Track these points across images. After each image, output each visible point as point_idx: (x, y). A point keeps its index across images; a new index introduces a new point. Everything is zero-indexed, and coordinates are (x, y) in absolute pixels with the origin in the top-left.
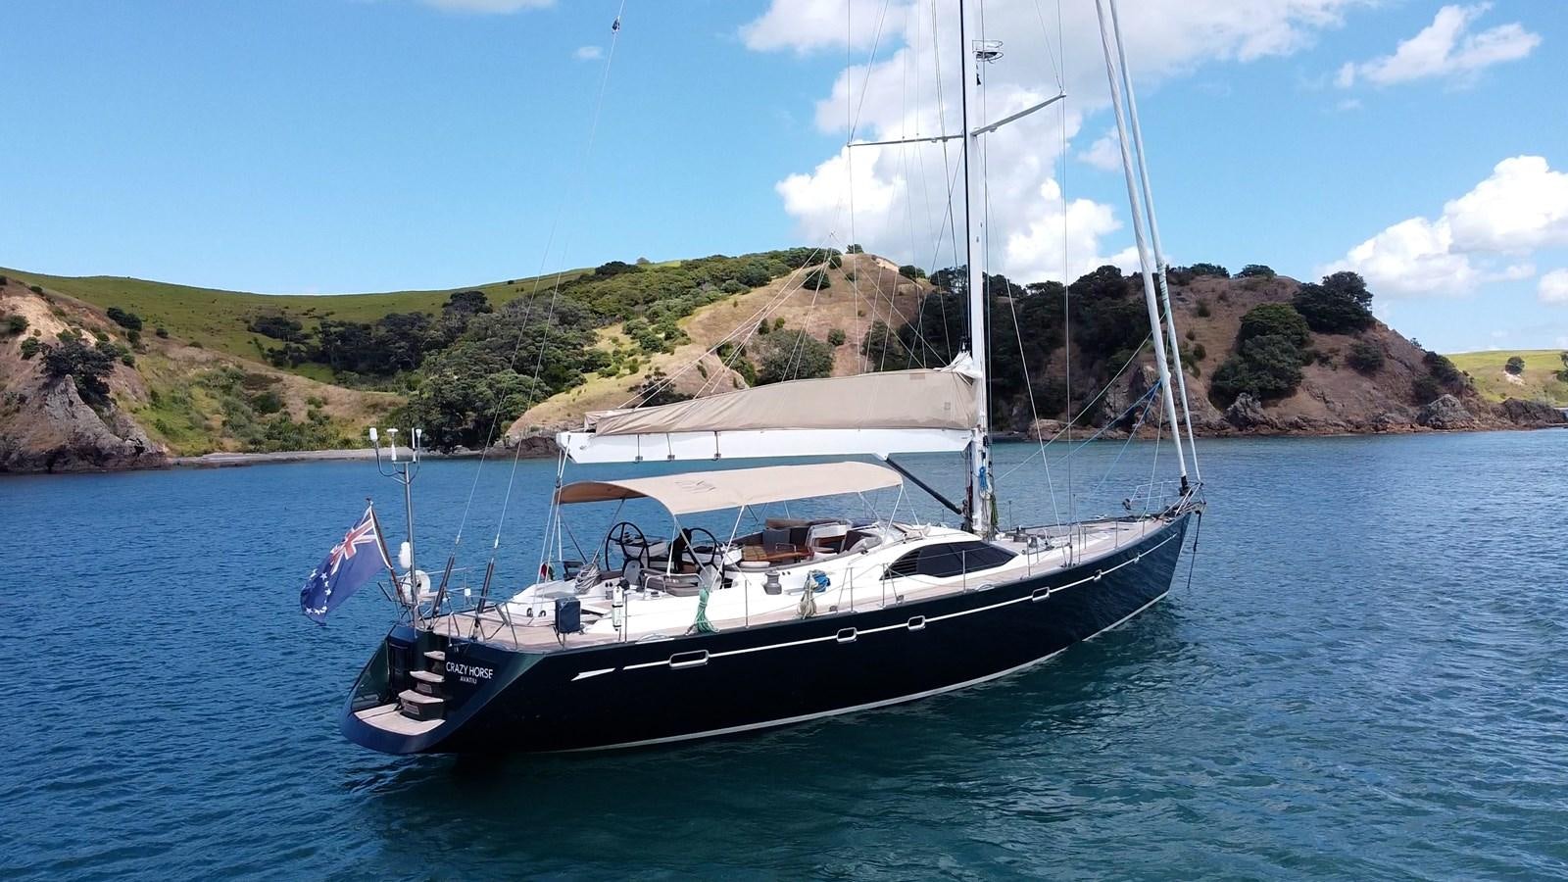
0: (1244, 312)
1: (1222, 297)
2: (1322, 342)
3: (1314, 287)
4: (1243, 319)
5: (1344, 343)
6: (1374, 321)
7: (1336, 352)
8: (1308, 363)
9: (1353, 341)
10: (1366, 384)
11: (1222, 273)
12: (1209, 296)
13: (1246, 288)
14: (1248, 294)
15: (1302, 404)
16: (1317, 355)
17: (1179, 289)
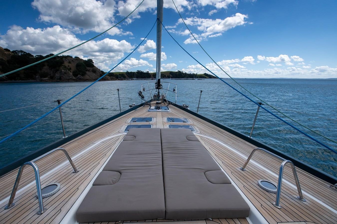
0: (77, 63)
1: (72, 61)
2: (88, 68)
3: (86, 61)
4: (77, 64)
5: (91, 69)
6: (94, 66)
7: (90, 70)
8: (86, 71)
9: (92, 68)
10: (94, 74)
11: (72, 57)
12: (70, 60)
13: (76, 60)
14: (76, 61)
15: (87, 77)
16: (88, 70)
17: (65, 59)
